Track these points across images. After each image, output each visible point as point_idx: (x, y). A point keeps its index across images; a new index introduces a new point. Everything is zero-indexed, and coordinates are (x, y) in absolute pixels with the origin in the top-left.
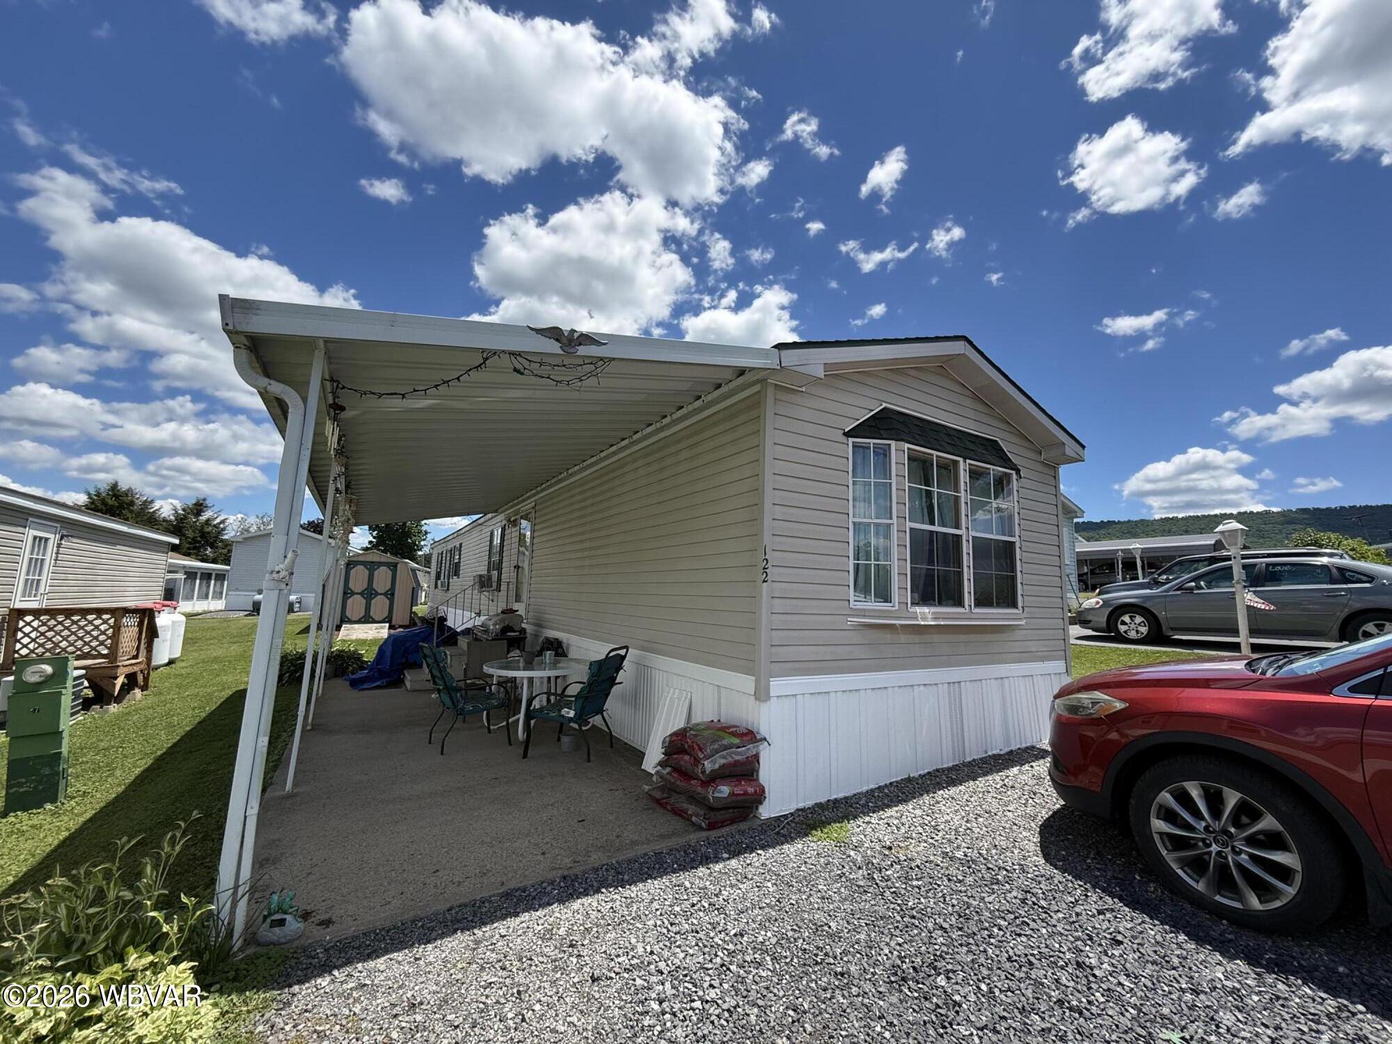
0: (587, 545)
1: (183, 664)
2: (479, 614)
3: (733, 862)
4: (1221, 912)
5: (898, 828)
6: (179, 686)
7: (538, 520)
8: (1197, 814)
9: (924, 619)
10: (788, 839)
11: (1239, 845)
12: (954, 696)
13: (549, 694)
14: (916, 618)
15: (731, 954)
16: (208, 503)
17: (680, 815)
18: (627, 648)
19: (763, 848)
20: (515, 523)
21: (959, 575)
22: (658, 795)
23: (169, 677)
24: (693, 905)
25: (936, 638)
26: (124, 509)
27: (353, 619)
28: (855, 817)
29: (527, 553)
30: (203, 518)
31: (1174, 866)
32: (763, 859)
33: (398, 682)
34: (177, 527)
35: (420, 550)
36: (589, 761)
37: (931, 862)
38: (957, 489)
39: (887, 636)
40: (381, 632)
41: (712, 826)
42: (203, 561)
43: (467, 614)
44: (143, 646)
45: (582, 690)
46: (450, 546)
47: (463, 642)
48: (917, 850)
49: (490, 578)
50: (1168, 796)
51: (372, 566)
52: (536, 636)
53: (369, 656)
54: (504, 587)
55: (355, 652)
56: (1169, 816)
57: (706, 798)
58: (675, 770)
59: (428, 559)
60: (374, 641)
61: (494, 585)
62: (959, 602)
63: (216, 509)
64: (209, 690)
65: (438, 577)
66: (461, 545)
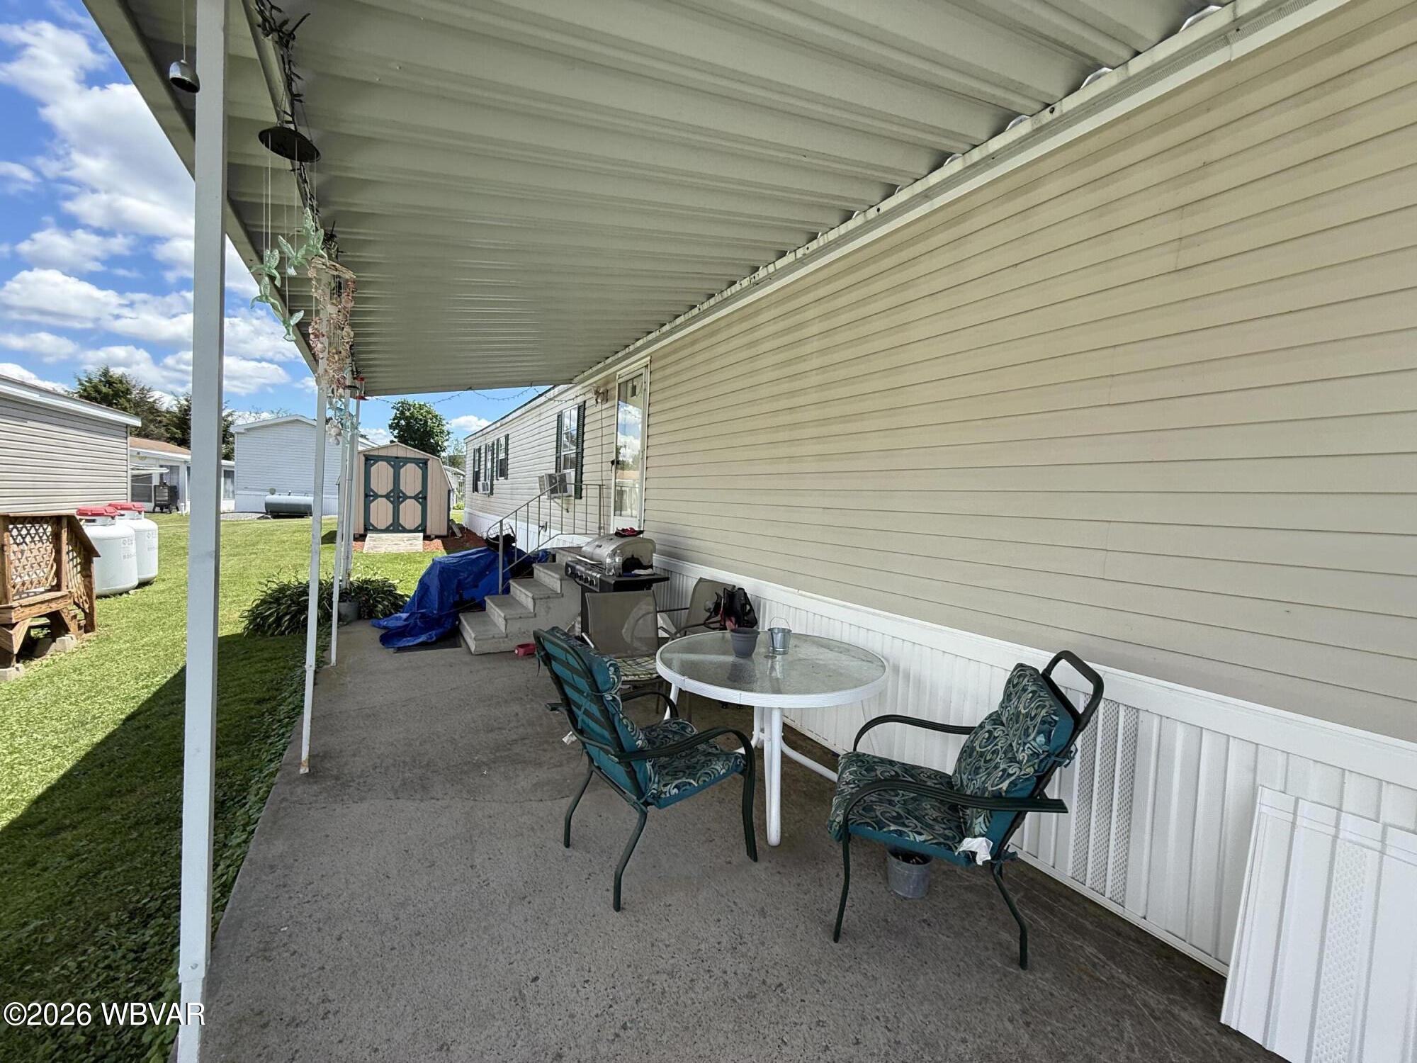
1: (161, 586)
7: (656, 386)
26: (120, 397)
27: (380, 528)
40: (414, 544)
46: (490, 438)
49: (562, 479)
51: (397, 463)
54: (590, 492)
65: (476, 478)
66: (507, 437)
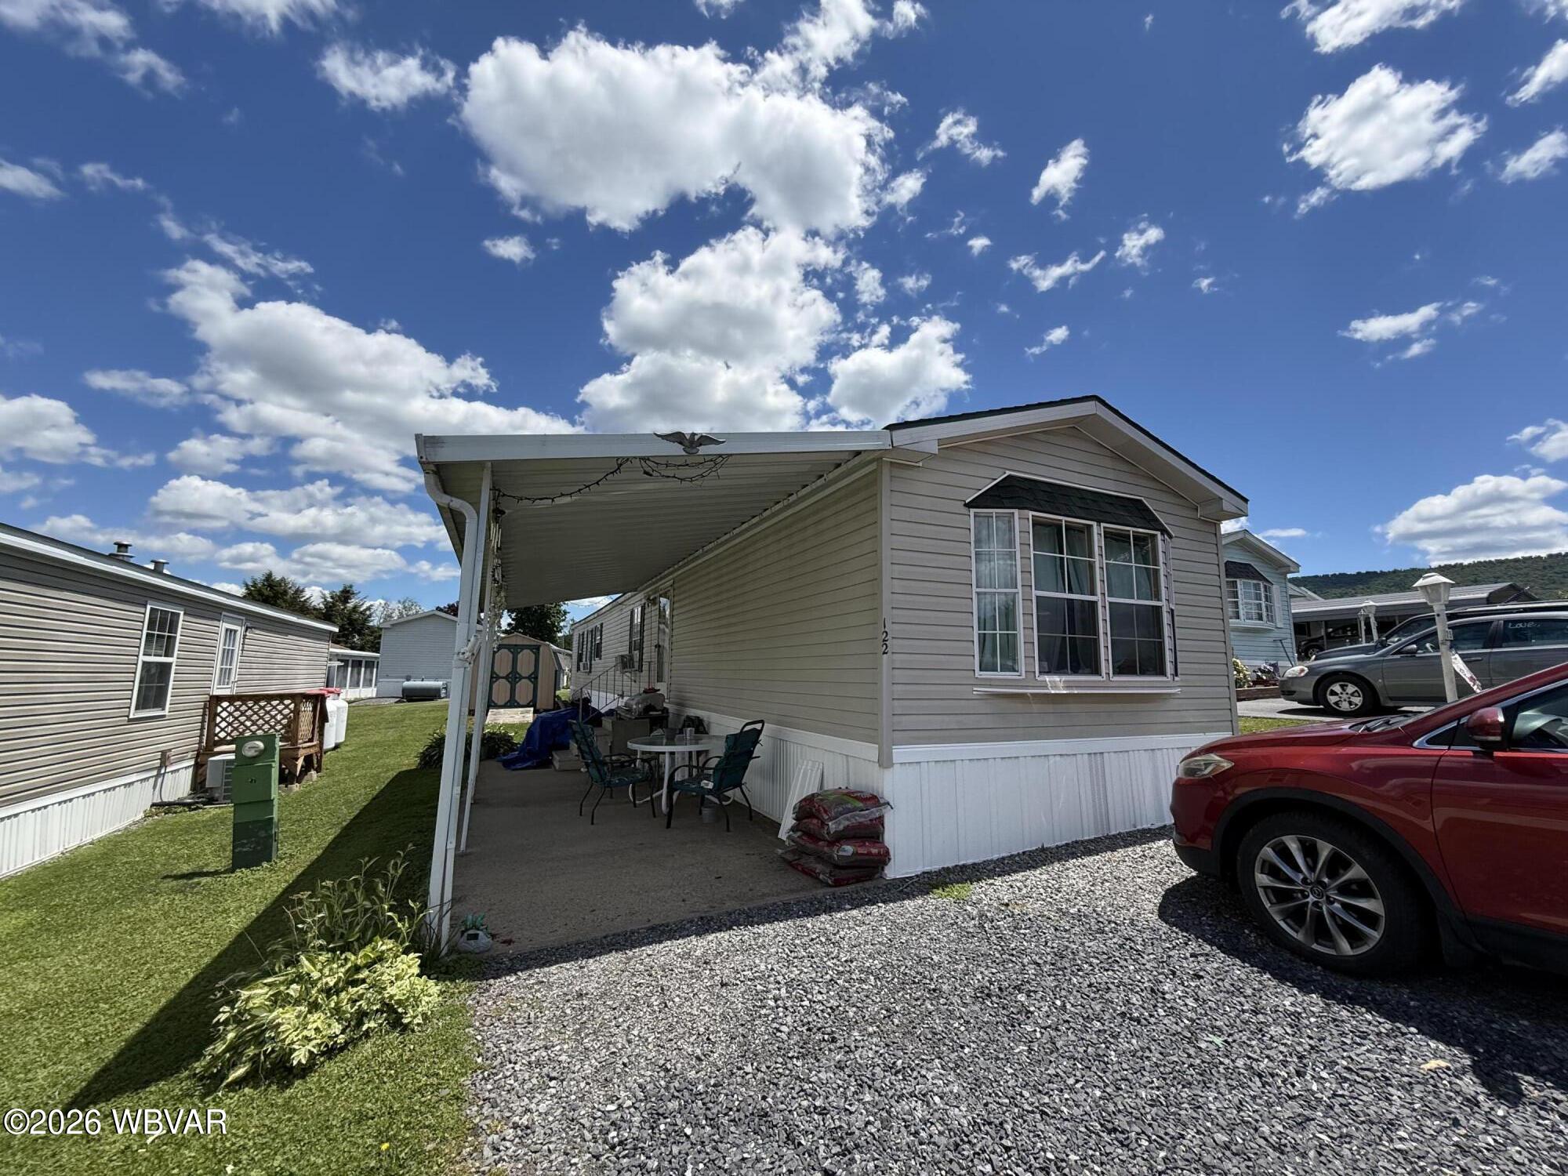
0: (724, 622)
1: (348, 749)
2: (622, 696)
3: (855, 912)
4: (1315, 958)
5: (1020, 890)
6: (348, 769)
7: (676, 599)
8: (1297, 869)
9: (1055, 687)
10: (911, 896)
11: (1333, 894)
12: (1097, 767)
13: (690, 767)
14: (1046, 687)
15: (840, 973)
16: (355, 589)
17: (810, 875)
18: (762, 722)
19: (884, 902)
20: (654, 602)
21: (1096, 642)
22: (789, 857)
23: (337, 759)
24: (812, 940)
25: (1074, 707)
26: (279, 597)
27: (499, 703)
28: (979, 880)
29: (667, 630)
30: (350, 605)
31: (1277, 918)
32: (882, 910)
33: (547, 763)
34: (327, 615)
35: (560, 631)
36: (728, 830)
37: (1044, 916)
38: (1091, 555)
39: (1018, 706)
40: (527, 716)
41: (838, 883)
42: (352, 648)
43: (611, 696)
44: (316, 730)
45: (719, 763)
46: (591, 627)
47: (607, 723)
48: (1032, 907)
49: (631, 658)
50: (1270, 850)
51: (515, 650)
52: (678, 715)
53: (519, 738)
54: (645, 667)
55: (505, 734)
56: (1273, 871)
57: (831, 857)
58: (805, 833)
59: (568, 642)
60: (521, 725)
61: (636, 665)
62: (1096, 671)
63: (361, 596)
64: (375, 771)
65: (580, 659)
66: (602, 625)
